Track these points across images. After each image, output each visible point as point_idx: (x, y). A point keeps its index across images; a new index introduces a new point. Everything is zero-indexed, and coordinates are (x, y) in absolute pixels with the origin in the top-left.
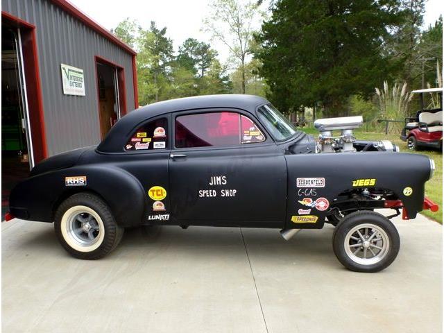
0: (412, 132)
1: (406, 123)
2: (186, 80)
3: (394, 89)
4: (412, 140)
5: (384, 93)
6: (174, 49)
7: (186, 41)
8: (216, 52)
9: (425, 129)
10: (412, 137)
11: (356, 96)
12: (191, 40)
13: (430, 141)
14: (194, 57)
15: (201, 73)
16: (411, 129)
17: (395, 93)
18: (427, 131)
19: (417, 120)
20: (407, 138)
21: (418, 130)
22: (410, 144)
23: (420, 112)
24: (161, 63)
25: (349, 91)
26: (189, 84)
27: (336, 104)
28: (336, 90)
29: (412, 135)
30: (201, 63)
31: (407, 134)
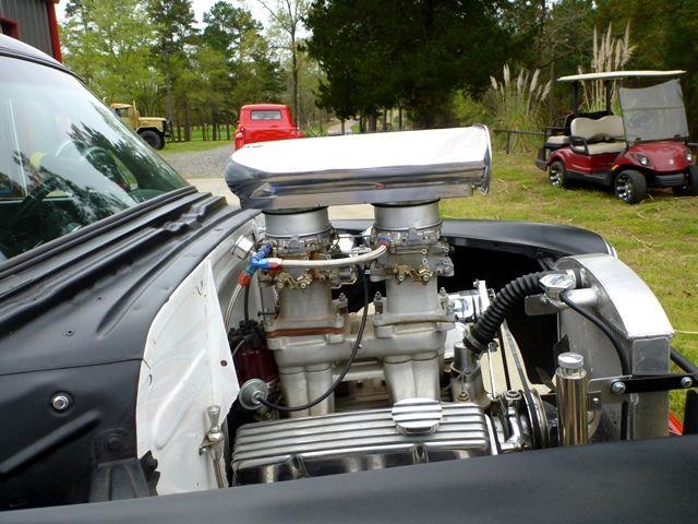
0: (558, 153)
1: (546, 137)
2: (215, 66)
3: (520, 79)
4: (557, 169)
5: (504, 86)
6: (196, 18)
7: (216, 5)
8: (260, 24)
9: (581, 148)
10: (558, 163)
11: (460, 92)
12: (222, 4)
13: (591, 172)
14: (228, 31)
15: (238, 56)
16: (554, 148)
17: (522, 87)
18: (586, 153)
19: (567, 132)
20: (549, 165)
21: (568, 151)
22: (554, 174)
23: (572, 117)
24: (176, 38)
25: (450, 81)
26: (218, 72)
27: (429, 103)
28: (430, 80)
29: (557, 158)
30: (238, 40)
31: (547, 157)
